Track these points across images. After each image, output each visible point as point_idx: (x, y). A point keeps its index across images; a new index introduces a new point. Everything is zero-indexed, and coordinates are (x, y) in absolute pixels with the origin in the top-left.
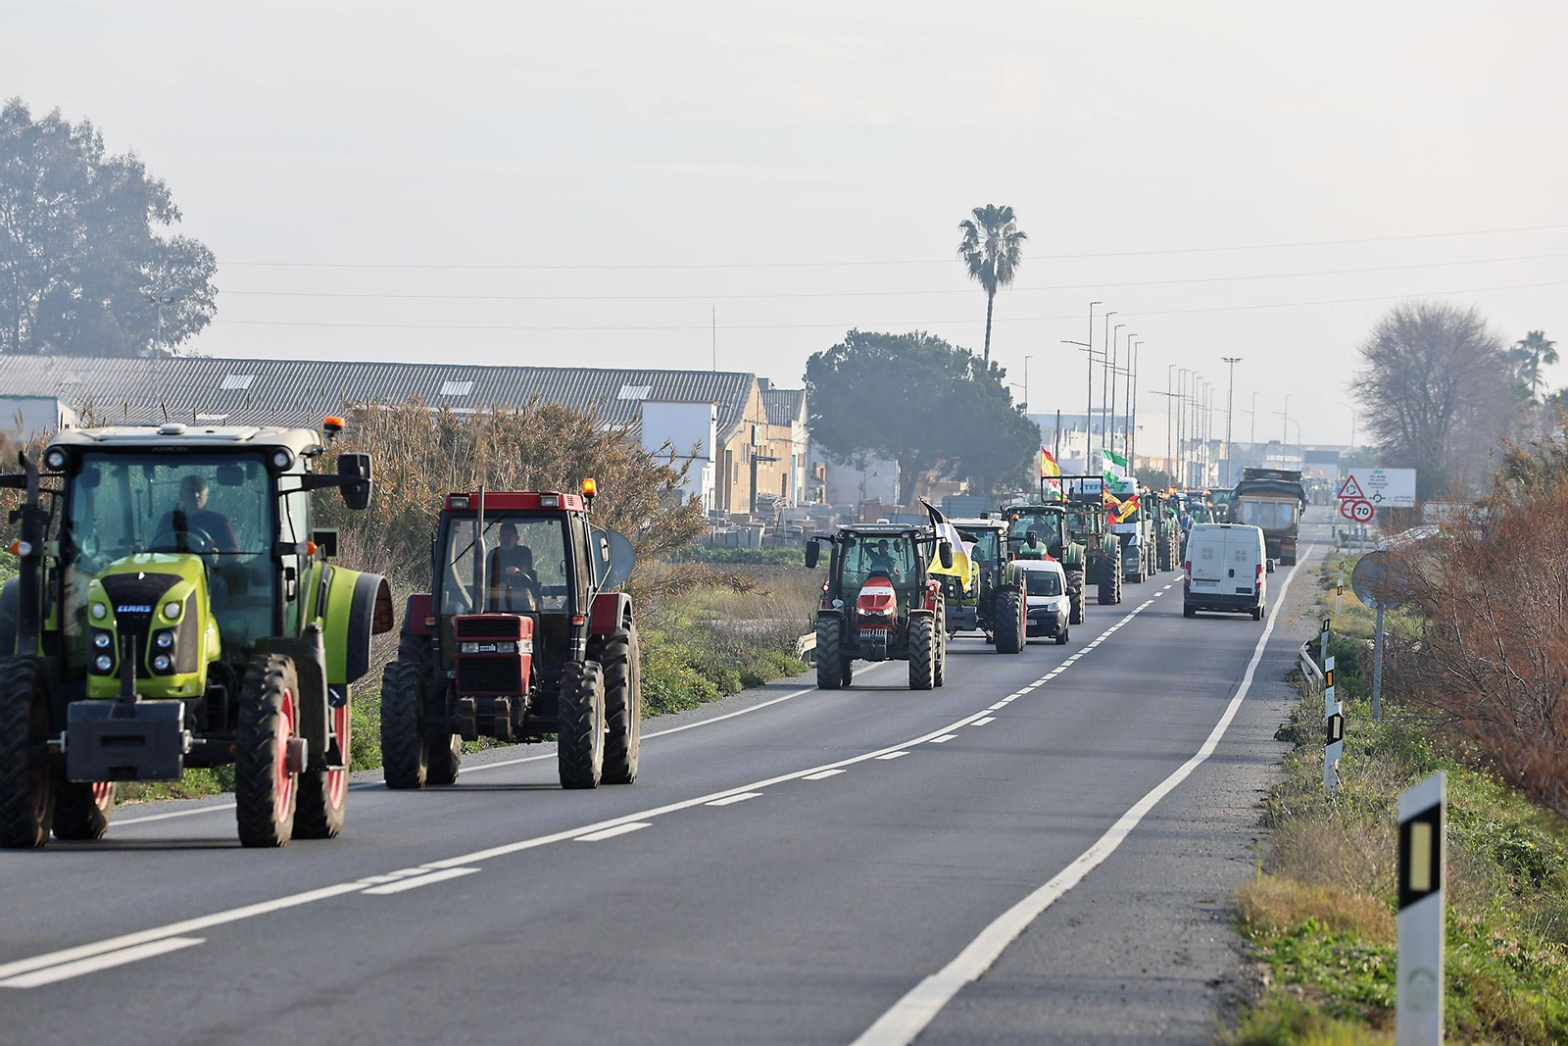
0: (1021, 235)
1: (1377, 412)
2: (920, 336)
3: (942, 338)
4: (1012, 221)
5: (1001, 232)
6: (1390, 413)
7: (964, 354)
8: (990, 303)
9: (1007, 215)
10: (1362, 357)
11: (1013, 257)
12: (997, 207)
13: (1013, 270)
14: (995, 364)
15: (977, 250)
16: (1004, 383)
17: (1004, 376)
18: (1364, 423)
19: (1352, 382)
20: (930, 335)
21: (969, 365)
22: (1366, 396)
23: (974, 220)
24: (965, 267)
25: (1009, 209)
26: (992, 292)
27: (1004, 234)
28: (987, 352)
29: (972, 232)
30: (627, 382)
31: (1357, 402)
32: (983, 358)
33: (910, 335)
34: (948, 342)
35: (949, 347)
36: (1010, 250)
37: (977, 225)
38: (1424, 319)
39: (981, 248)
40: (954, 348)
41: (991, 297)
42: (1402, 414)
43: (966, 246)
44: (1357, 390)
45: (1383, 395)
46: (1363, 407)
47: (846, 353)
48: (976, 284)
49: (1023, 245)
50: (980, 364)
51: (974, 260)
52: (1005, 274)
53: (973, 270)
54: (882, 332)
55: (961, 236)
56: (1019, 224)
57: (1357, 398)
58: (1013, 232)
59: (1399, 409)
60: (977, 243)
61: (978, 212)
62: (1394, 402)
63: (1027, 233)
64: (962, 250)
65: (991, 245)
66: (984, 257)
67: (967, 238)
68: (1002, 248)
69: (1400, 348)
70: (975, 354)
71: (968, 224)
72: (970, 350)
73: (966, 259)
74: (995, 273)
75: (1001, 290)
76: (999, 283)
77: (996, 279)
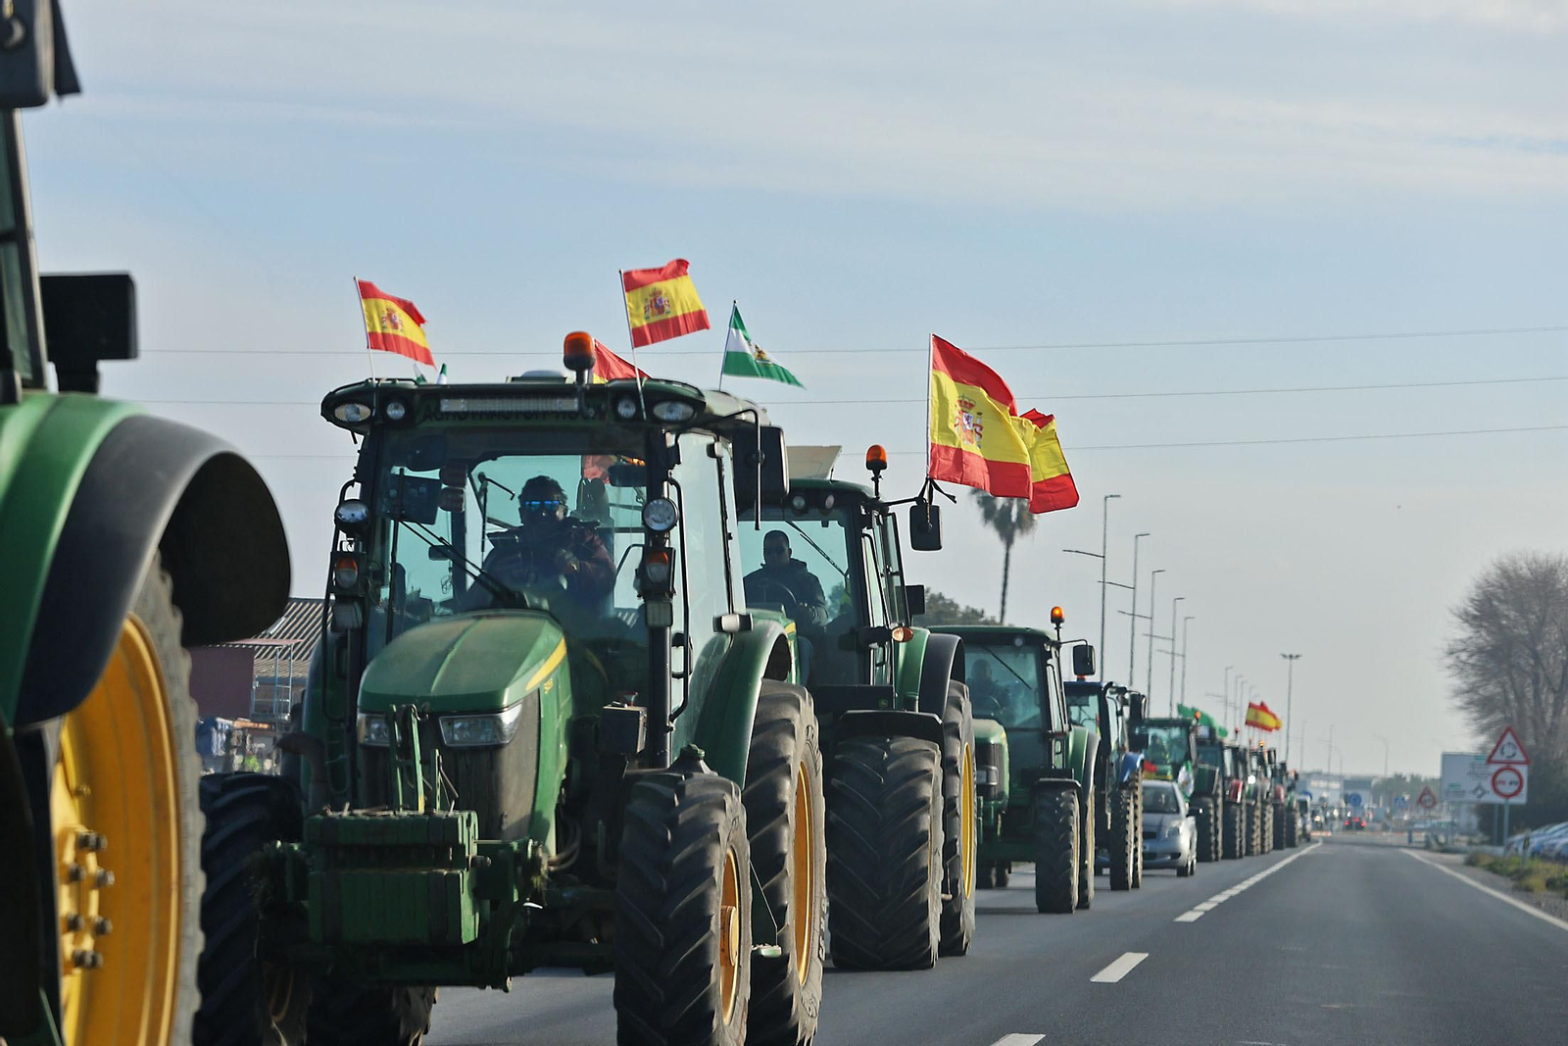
1: (1472, 690)
3: (947, 596)
6: (1492, 689)
8: (1007, 555)
10: (1457, 621)
13: (1035, 518)
18: (1458, 702)
19: (1446, 648)
22: (1461, 668)
24: (977, 514)
26: (1009, 540)
28: (1003, 613)
31: (1450, 676)
34: (956, 601)
35: (957, 607)
38: (1534, 572)
40: (962, 608)
41: (1008, 548)
42: (1505, 691)
44: (1450, 661)
45: (1482, 669)
46: (1458, 682)
51: (987, 505)
52: (1025, 523)
53: (988, 518)
57: (1451, 671)
59: (1502, 685)
62: (1495, 677)
66: (1001, 500)
69: (1504, 608)
70: (988, 615)
72: (983, 612)
73: (979, 503)
74: (1014, 518)
75: (1020, 541)
76: (1017, 532)
77: (1014, 526)
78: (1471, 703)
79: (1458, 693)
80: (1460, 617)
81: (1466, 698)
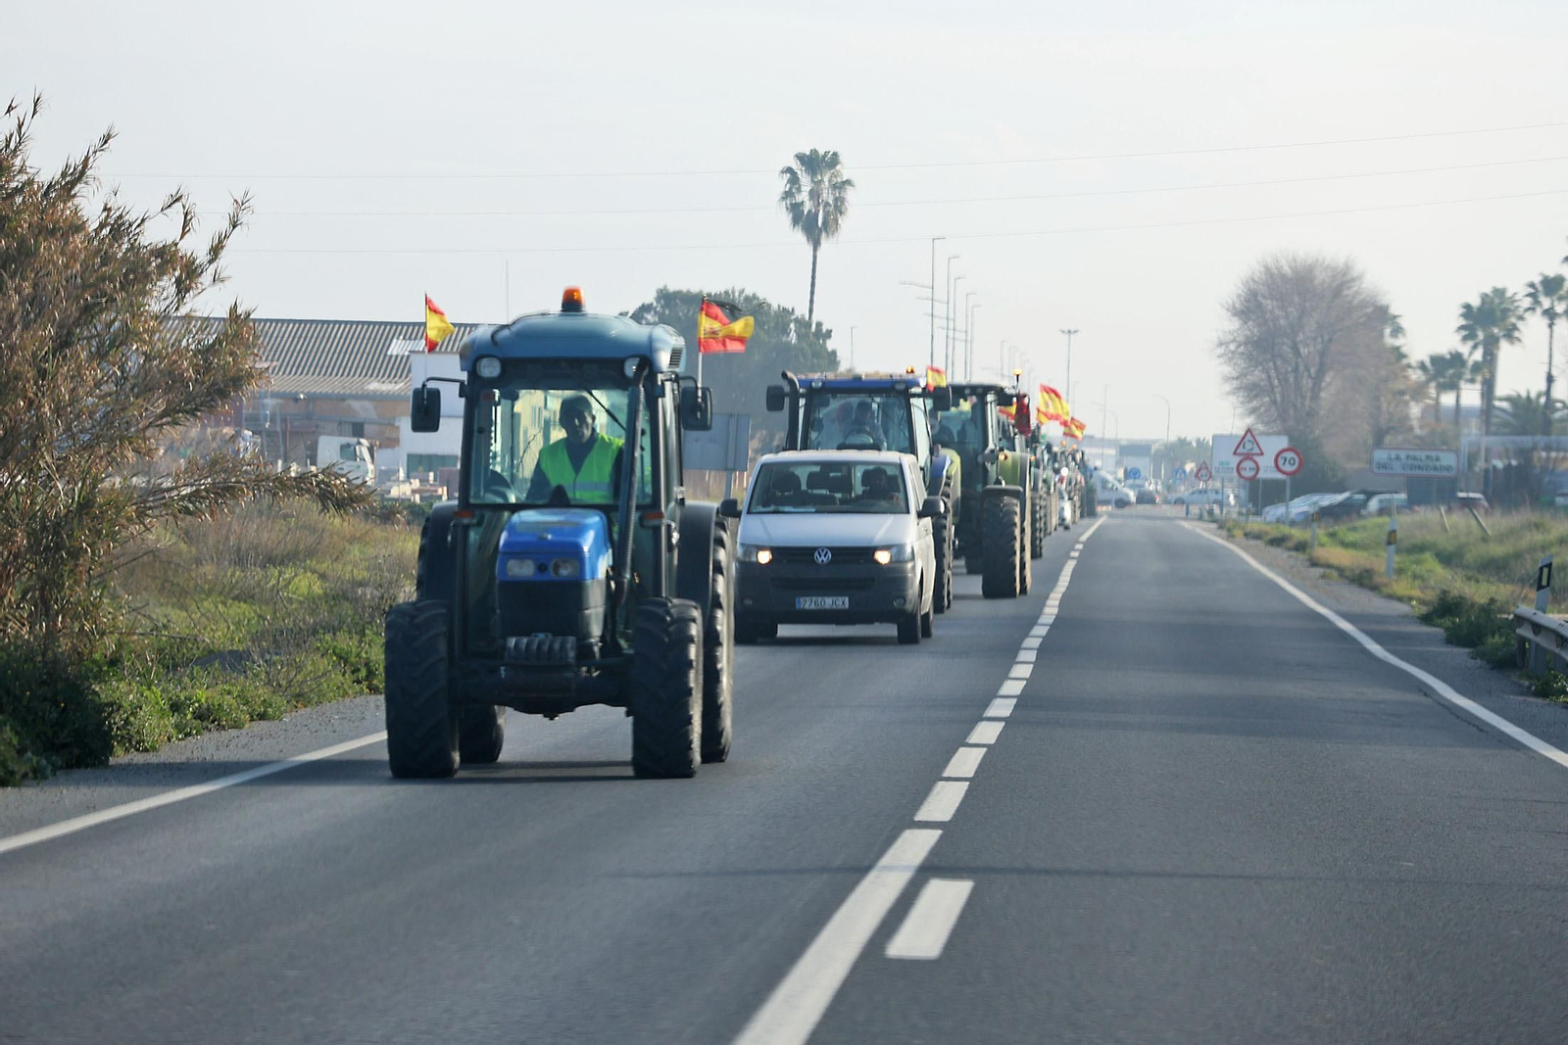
0: (848, 182)
1: (1242, 375)
2: (737, 294)
3: (761, 295)
4: (838, 167)
5: (826, 179)
6: (1257, 375)
7: (785, 314)
8: (815, 257)
9: (833, 160)
10: (1226, 314)
11: (839, 206)
12: (821, 152)
13: (840, 222)
14: (819, 325)
15: (799, 198)
16: (830, 345)
17: (830, 337)
18: (1227, 388)
19: (1216, 342)
20: (749, 292)
21: (792, 326)
22: (1230, 357)
23: (796, 166)
24: (786, 218)
25: (835, 154)
26: (816, 244)
27: (830, 181)
28: (811, 311)
29: (794, 180)
30: (400, 334)
31: (1221, 364)
32: (807, 318)
33: (726, 292)
34: (769, 301)
35: (769, 306)
36: (836, 199)
37: (799, 173)
38: (1295, 270)
39: (803, 196)
40: (775, 306)
41: (815, 250)
42: (1270, 377)
43: (788, 195)
44: (1221, 350)
45: (1249, 357)
46: (1227, 370)
47: (656, 313)
48: (799, 236)
49: (850, 194)
50: (803, 325)
51: (795, 210)
52: (831, 226)
53: (796, 221)
54: (695, 289)
55: (782, 184)
56: (845, 171)
57: (1221, 360)
58: (839, 180)
59: (1267, 372)
60: (799, 190)
61: (800, 157)
62: (1261, 364)
63: (855, 181)
64: (783, 198)
65: (815, 194)
66: (808, 207)
67: (788, 186)
68: (827, 196)
69: (1268, 304)
70: (798, 313)
71: (789, 170)
72: (793, 309)
73: (787, 208)
74: (820, 224)
75: (826, 244)
76: (824, 235)
77: (820, 231)
78: (1239, 389)
79: (1227, 379)
80: (1228, 310)
81: (1235, 383)
